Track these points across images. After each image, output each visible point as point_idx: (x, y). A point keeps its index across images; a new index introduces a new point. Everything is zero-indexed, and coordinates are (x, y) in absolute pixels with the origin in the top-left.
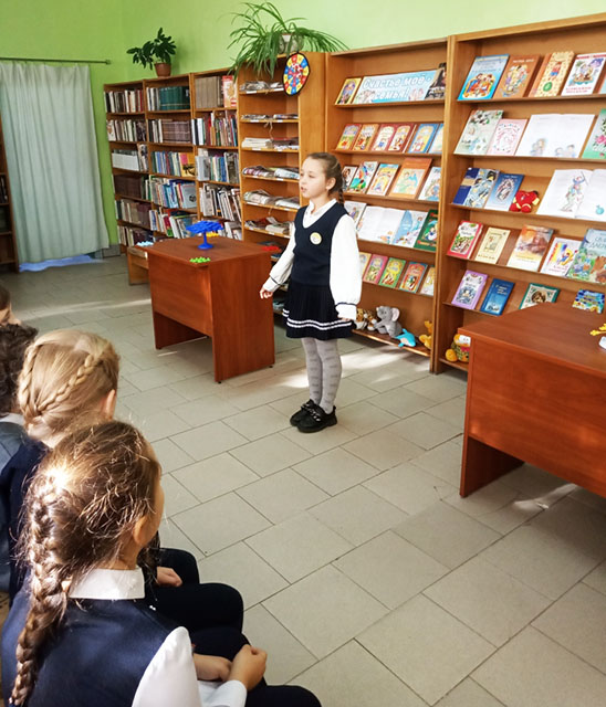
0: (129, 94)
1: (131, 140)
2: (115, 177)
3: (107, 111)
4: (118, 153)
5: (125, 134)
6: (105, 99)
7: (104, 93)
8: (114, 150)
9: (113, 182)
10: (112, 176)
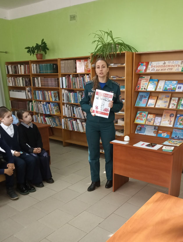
0: (21, 66)
1: (22, 85)
2: (11, 101)
3: (7, 73)
4: (14, 91)
5: (18, 83)
6: (6, 68)
7: (6, 66)
8: (11, 90)
9: (10, 103)
10: (10, 101)
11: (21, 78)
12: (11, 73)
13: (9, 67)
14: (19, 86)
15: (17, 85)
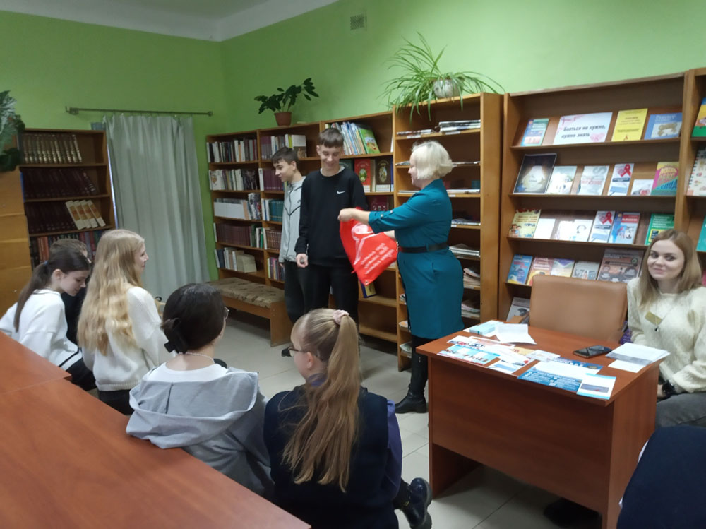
1: (240, 189)
2: (216, 225)
3: (209, 161)
4: (223, 202)
5: (232, 183)
6: (208, 149)
7: (208, 143)
8: (218, 200)
9: (215, 230)
10: (214, 224)
11: (238, 172)
12: (217, 160)
13: (215, 145)
14: (235, 189)
15: (230, 188)
